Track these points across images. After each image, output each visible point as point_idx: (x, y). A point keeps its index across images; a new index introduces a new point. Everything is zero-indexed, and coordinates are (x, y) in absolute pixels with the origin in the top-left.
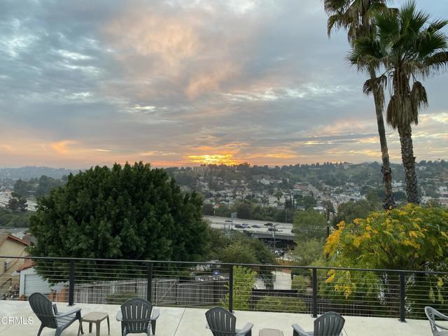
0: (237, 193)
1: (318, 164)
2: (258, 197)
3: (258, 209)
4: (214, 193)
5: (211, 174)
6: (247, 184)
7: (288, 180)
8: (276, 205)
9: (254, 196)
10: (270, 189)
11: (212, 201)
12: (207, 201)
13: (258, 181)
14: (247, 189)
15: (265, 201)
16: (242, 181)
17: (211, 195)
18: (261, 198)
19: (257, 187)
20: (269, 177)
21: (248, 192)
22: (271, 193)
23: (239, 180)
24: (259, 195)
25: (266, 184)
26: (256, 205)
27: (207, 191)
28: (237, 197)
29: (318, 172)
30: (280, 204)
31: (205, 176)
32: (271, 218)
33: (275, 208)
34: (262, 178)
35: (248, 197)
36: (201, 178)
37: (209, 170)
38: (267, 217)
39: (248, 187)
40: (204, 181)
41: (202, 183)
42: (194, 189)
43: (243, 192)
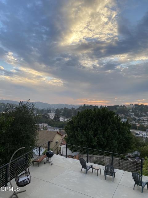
4: (137, 118)
11: (136, 122)
12: (134, 122)
17: (136, 119)
27: (133, 117)
31: (132, 110)
36: (130, 111)
37: (135, 107)
40: (132, 112)
41: (131, 113)
42: (127, 116)
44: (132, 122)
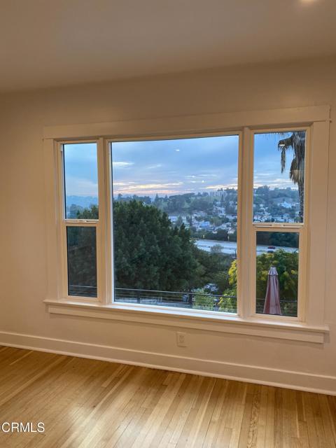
0: (255, 218)
4: (231, 218)
5: (228, 198)
6: (267, 208)
9: (273, 220)
10: (292, 213)
11: (228, 226)
12: (224, 227)
13: (279, 204)
14: (266, 213)
16: (261, 205)
17: (227, 220)
18: (282, 222)
19: (277, 211)
20: (291, 199)
21: (267, 217)
22: (292, 216)
23: (258, 205)
24: (280, 219)
25: (288, 207)
27: (223, 216)
31: (222, 201)
32: (288, 243)
34: (284, 200)
35: (267, 222)
36: (217, 203)
37: (226, 194)
38: (284, 242)
39: (267, 211)
40: (221, 206)
41: (219, 208)
42: (211, 214)
43: (262, 216)
44: (220, 227)
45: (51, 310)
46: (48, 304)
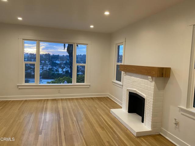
1: (81, 55)
2: (54, 69)
3: (53, 74)
5: (31, 58)
6: (49, 63)
7: (68, 61)
8: (62, 72)
9: (52, 68)
10: (60, 65)
11: (31, 71)
12: (29, 71)
13: (54, 62)
14: (49, 65)
15: (57, 71)
16: (47, 62)
17: (31, 68)
18: (56, 69)
19: (54, 64)
20: (59, 60)
21: (49, 67)
22: (60, 67)
23: (45, 61)
24: (55, 68)
25: (58, 63)
26: (53, 72)
27: (29, 66)
28: (44, 69)
29: (81, 58)
30: (63, 72)
31: (28, 59)
33: (61, 74)
35: (49, 69)
37: (30, 56)
43: (47, 67)
45: (19, 87)
46: (18, 86)
